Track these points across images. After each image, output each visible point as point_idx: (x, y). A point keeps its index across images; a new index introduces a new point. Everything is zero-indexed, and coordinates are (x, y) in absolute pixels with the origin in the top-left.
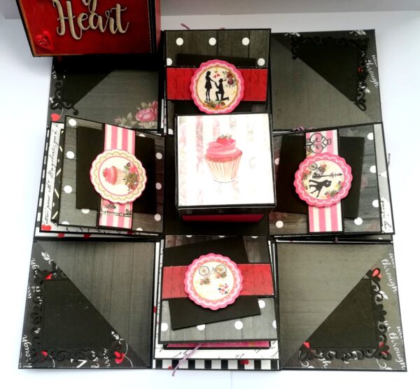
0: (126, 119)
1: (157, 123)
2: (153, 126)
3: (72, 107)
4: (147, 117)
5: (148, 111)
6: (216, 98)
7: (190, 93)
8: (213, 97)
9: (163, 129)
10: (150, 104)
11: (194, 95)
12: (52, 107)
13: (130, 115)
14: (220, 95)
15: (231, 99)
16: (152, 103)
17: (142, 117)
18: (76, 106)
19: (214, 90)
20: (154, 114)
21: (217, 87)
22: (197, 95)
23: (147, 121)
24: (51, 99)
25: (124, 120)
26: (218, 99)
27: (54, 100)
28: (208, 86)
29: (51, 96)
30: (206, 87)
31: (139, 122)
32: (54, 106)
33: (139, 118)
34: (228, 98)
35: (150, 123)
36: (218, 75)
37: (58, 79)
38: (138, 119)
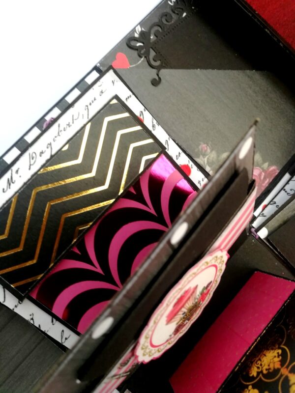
0: (218, 156)
3: (158, 68)
12: (129, 42)
18: (164, 72)
24: (139, 29)
27: (142, 34)
29: (141, 24)
32: (133, 43)
37: (173, 9)
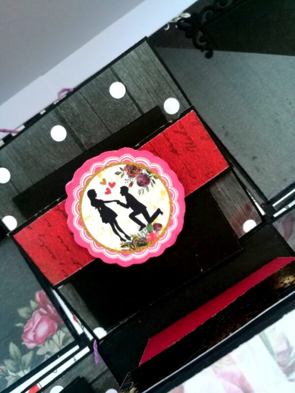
1: (66, 329)
2: (64, 341)
4: (43, 330)
5: (37, 318)
6: (137, 226)
7: (84, 250)
8: (130, 228)
9: (84, 334)
10: (33, 304)
11: (95, 250)
13: (13, 348)
14: (140, 217)
15: (166, 210)
16: (34, 299)
17: (35, 336)
19: (123, 215)
20: (52, 317)
21: (126, 206)
22: (99, 245)
23: (48, 338)
25: (9, 363)
26: (142, 226)
28: (108, 216)
30: (105, 220)
31: (36, 349)
33: (31, 342)
34: (159, 212)
35: (55, 337)
36: (112, 185)
38: (31, 346)
